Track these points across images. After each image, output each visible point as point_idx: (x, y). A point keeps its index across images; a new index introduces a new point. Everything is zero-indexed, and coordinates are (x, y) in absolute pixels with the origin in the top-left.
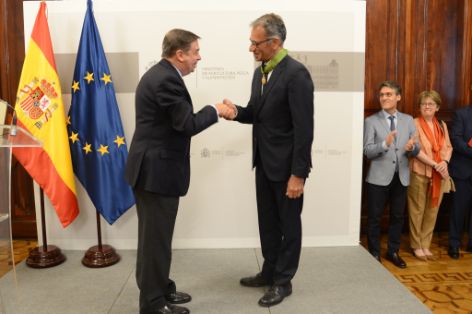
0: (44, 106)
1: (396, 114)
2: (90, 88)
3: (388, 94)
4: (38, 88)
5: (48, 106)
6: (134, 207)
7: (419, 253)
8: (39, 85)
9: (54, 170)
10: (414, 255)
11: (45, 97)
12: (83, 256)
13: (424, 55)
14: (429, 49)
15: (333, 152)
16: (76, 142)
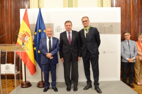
1: (130, 41)
2: (40, 34)
3: (128, 35)
4: (24, 34)
5: (27, 39)
7: (139, 83)
8: (25, 33)
9: (29, 58)
10: (137, 84)
11: (27, 36)
12: (37, 84)
13: (137, 23)
14: (138, 21)
15: (112, 52)
16: (35, 50)
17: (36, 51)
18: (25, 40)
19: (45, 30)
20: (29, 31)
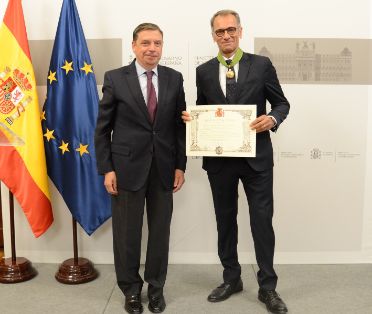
0: (16, 99)
2: (69, 79)
4: (10, 79)
5: (20, 99)
6: (110, 220)
8: (11, 75)
9: (27, 171)
11: (18, 88)
12: (56, 270)
16: (51, 139)
17: (55, 143)
18: (12, 100)
19: (89, 63)
20: (27, 68)
